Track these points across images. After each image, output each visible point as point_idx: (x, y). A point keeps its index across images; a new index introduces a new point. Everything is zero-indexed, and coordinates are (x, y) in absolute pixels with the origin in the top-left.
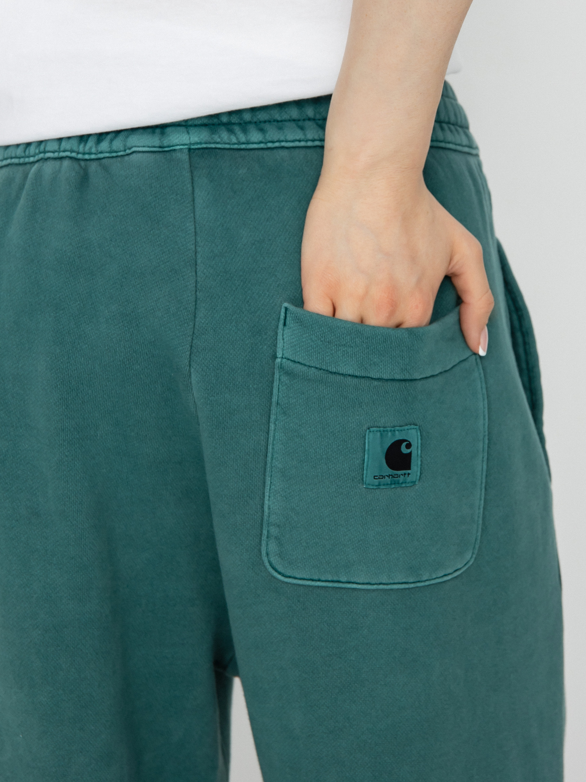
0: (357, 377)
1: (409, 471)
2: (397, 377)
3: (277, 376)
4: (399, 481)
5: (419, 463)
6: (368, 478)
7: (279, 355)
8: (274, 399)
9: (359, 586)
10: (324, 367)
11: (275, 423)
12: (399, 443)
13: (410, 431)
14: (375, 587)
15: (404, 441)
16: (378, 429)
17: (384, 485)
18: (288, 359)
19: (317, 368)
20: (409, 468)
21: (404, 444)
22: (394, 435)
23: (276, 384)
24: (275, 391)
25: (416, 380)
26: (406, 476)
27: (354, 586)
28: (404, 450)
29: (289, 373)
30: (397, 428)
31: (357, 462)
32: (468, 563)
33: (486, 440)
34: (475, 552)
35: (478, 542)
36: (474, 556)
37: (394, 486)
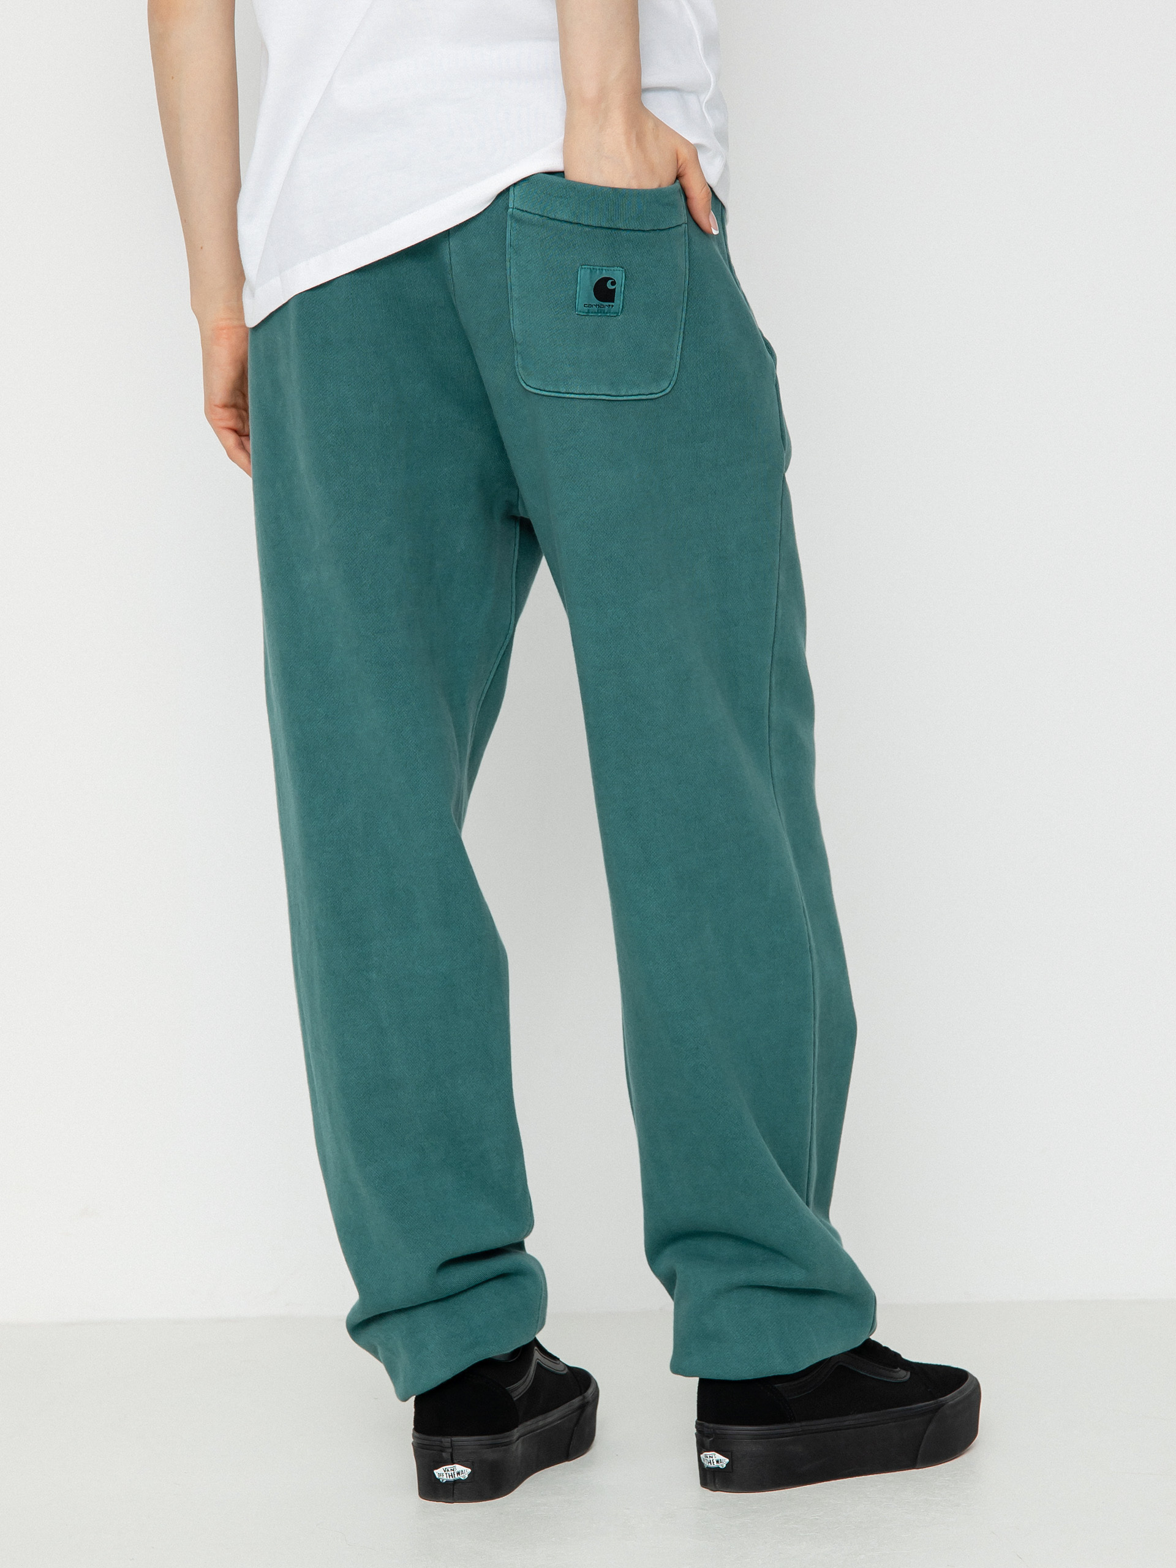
0: (571, 223)
1: (611, 304)
2: (604, 225)
3: (509, 223)
4: (604, 311)
5: (622, 298)
6: (580, 303)
7: (511, 205)
8: (508, 242)
9: (577, 396)
10: (545, 214)
11: (510, 262)
12: (606, 280)
13: (616, 272)
14: (588, 397)
15: (611, 279)
16: (589, 267)
17: (592, 313)
18: (518, 209)
19: (540, 215)
20: (613, 301)
21: (610, 281)
22: (601, 273)
23: (509, 228)
24: (508, 235)
25: (620, 229)
26: (611, 307)
27: (572, 396)
28: (609, 286)
29: (518, 221)
30: (605, 268)
31: (571, 293)
32: (663, 389)
33: (686, 295)
34: (673, 383)
35: (676, 375)
36: (671, 387)
37: (599, 315)
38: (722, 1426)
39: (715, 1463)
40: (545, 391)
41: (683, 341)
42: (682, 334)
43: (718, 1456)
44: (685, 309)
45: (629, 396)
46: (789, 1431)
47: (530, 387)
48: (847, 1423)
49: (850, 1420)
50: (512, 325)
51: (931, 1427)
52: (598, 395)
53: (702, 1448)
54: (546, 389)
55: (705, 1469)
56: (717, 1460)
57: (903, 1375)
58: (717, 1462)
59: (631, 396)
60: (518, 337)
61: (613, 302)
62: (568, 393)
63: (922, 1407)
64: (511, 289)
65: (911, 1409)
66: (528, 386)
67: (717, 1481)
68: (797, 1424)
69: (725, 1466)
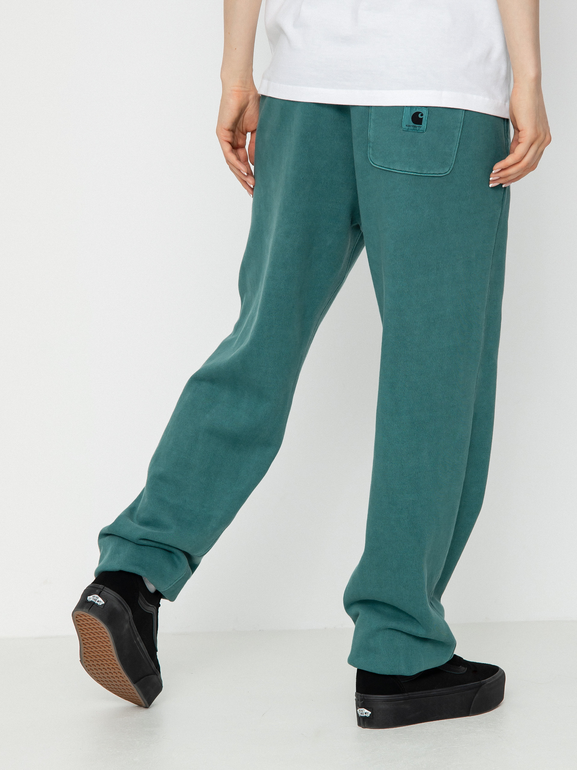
1: (421, 126)
4: (417, 129)
5: (426, 123)
6: (404, 125)
12: (418, 113)
13: (423, 109)
14: (403, 172)
17: (410, 130)
21: (420, 114)
22: (416, 109)
26: (420, 127)
28: (420, 116)
31: (400, 119)
32: (446, 172)
33: (462, 124)
34: (451, 169)
35: (453, 165)
36: (450, 171)
37: (414, 131)
38: (368, 695)
39: (364, 714)
40: (384, 167)
41: (458, 148)
42: (458, 144)
43: (366, 711)
44: (460, 131)
45: (428, 174)
46: (402, 697)
47: (376, 165)
48: (433, 693)
49: (434, 692)
50: (369, 132)
51: (477, 695)
52: (409, 172)
53: (358, 706)
54: (385, 166)
55: (359, 717)
56: (366, 712)
57: (463, 669)
58: (365, 713)
59: (429, 174)
60: (371, 139)
61: (421, 125)
62: (394, 170)
63: (472, 685)
64: (371, 114)
65: (466, 686)
66: (375, 164)
67: (365, 723)
68: (406, 694)
69: (369, 715)
